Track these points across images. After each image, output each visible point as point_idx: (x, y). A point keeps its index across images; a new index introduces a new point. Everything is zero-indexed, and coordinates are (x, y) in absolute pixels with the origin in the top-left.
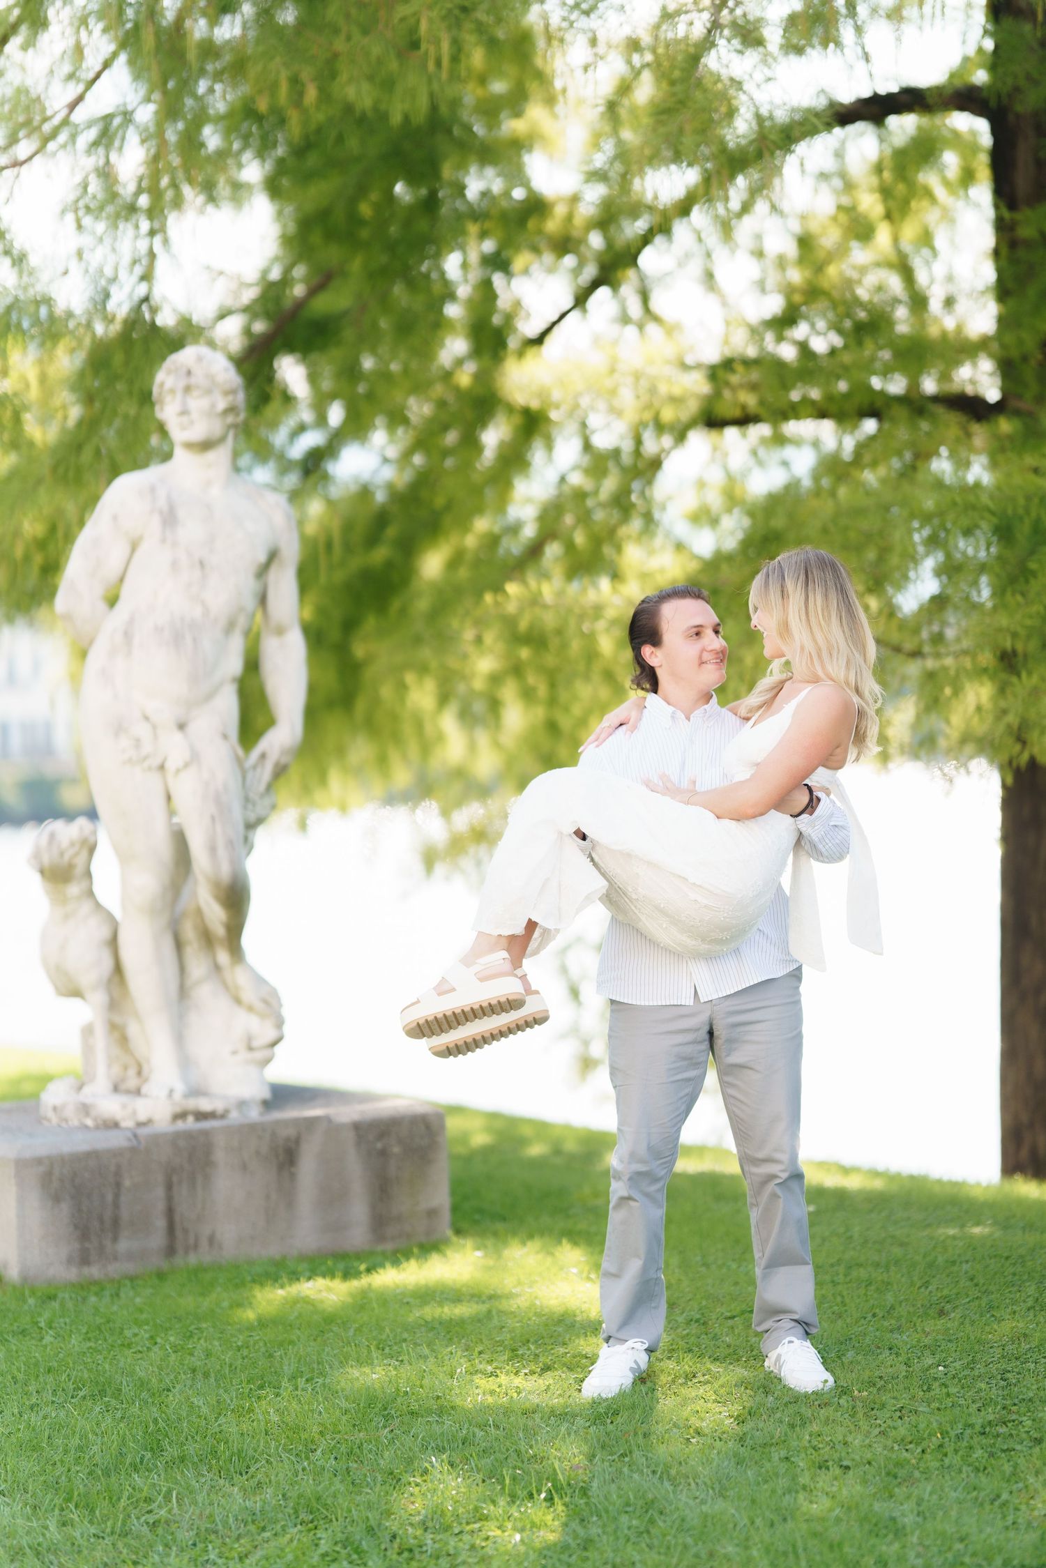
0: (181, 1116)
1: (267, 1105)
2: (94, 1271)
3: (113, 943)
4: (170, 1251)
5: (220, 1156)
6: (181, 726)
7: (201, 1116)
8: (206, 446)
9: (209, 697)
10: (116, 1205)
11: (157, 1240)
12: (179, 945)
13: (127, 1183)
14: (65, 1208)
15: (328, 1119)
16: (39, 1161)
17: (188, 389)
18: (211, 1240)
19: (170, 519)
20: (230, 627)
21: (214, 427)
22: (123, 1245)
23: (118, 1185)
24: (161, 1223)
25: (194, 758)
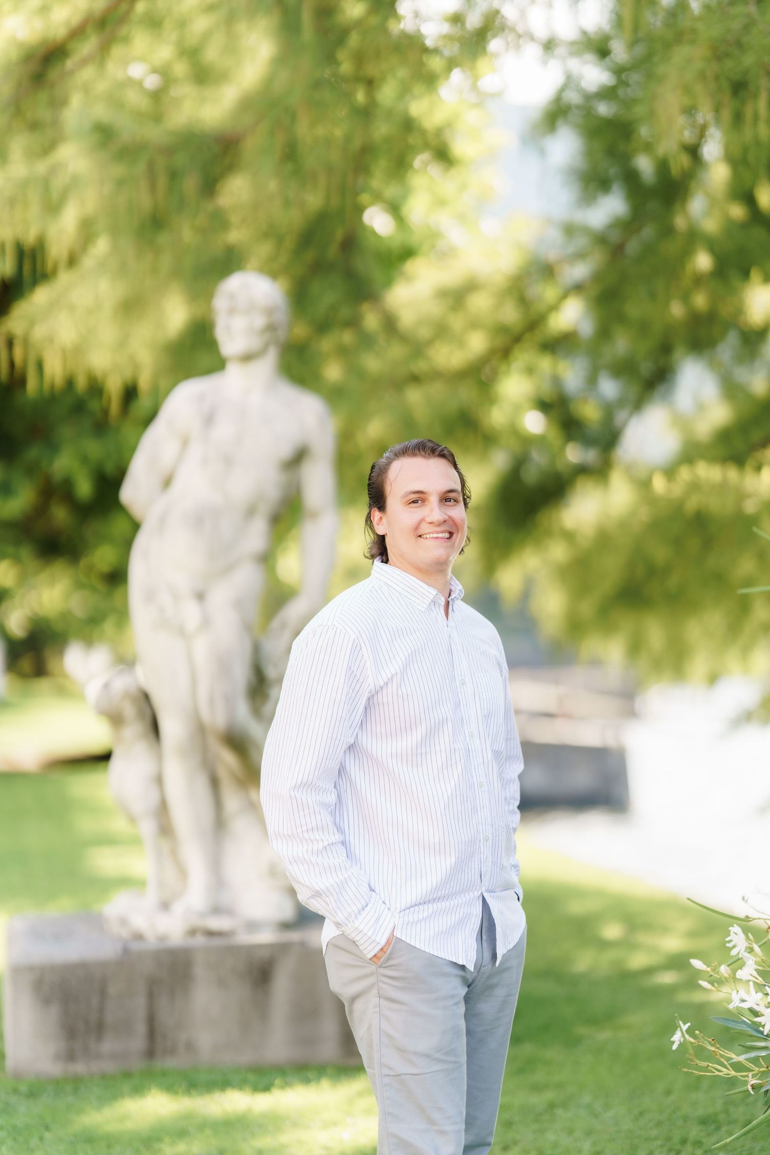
0: (192, 932)
1: (286, 926)
2: (80, 1068)
3: (159, 780)
4: (150, 1053)
5: (200, 971)
6: (200, 596)
7: (210, 934)
8: (247, 358)
9: (228, 569)
10: (101, 1010)
11: (138, 1043)
12: (215, 783)
13: (112, 990)
14: (54, 1011)
15: (303, 944)
16: (31, 969)
17: (232, 311)
18: (190, 1047)
19: (209, 420)
20: (251, 512)
21: (254, 343)
22: (108, 1045)
23: (103, 993)
24: (141, 1028)
25: (206, 623)
